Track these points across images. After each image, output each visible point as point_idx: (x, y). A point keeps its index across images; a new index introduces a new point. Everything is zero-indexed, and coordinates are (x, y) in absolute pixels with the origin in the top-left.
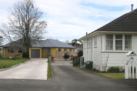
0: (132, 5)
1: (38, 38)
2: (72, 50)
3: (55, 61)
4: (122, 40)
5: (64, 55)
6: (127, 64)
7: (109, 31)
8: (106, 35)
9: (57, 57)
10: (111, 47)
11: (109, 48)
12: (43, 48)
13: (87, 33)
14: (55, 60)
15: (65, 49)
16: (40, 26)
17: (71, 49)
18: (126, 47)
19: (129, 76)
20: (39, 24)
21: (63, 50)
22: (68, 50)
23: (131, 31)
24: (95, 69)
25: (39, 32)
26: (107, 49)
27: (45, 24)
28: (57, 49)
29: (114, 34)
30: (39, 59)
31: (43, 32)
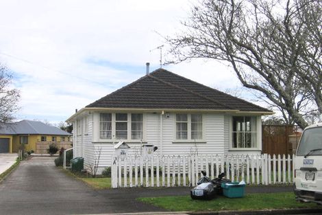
0: (148, 64)
1: (6, 119)
2: (66, 139)
3: (33, 158)
4: (126, 123)
5: (48, 148)
6: (114, 163)
7: (104, 106)
8: (101, 114)
9: (38, 151)
10: (108, 134)
11: (106, 135)
12: (14, 136)
13: (76, 110)
14: (33, 156)
15: (54, 137)
16: (9, 97)
17: (63, 137)
18: (134, 134)
19: (118, 184)
20: (6, 94)
21: (49, 139)
22: (58, 139)
23: (141, 107)
24: (86, 172)
25: (6, 109)
26: (101, 138)
27: (16, 94)
28: (39, 138)
29: (114, 112)
30: (7, 154)
31: (13, 107)
